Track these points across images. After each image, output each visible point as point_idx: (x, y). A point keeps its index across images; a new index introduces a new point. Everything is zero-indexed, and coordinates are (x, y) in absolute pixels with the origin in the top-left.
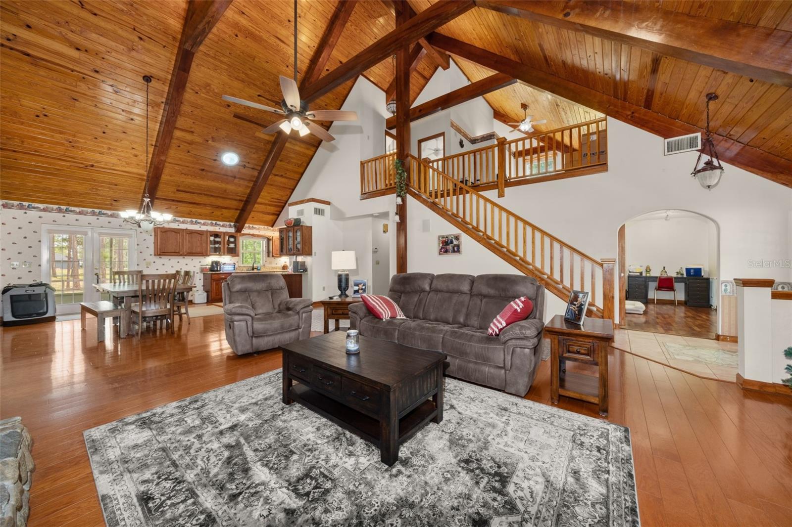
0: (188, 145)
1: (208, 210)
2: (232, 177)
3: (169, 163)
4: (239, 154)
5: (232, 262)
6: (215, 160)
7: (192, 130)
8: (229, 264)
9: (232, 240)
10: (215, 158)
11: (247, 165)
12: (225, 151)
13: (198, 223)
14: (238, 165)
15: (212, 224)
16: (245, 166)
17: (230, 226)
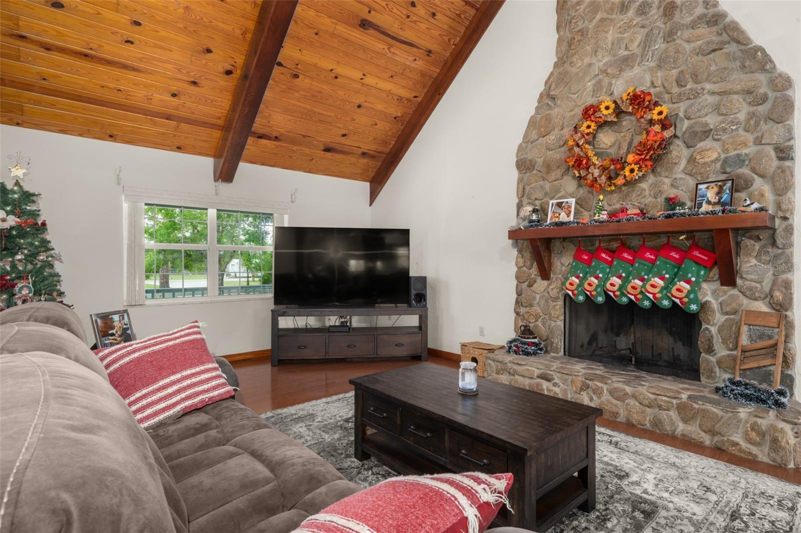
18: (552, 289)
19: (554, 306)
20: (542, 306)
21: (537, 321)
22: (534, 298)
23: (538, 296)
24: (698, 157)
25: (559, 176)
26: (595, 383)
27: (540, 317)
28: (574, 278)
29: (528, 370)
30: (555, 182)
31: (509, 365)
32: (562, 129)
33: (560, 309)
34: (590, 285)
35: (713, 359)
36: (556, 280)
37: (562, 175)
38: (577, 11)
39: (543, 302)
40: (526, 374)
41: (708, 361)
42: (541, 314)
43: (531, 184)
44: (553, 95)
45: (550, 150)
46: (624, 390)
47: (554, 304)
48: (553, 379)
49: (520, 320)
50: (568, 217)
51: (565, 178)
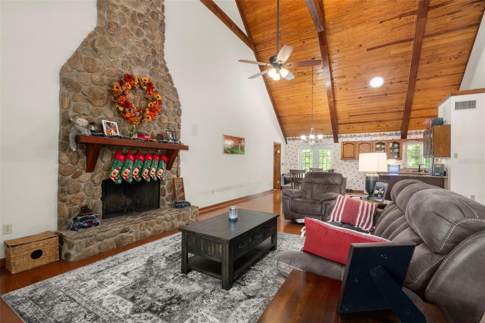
0: (345, 85)
1: (374, 125)
2: (384, 95)
3: (339, 101)
4: (382, 76)
5: (397, 164)
6: (366, 88)
7: (344, 75)
8: (395, 166)
9: (396, 146)
10: (366, 86)
11: (393, 81)
12: (370, 79)
13: (370, 135)
14: (384, 84)
15: (380, 135)
16: (391, 83)
17: (397, 134)
18: (97, 178)
19: (96, 189)
20: (87, 191)
21: (82, 202)
22: (80, 186)
23: (83, 185)
24: (162, 120)
25: (102, 104)
26: (151, 221)
27: (85, 198)
28: (116, 170)
29: (114, 231)
30: (98, 107)
31: (99, 235)
32: (103, 75)
33: (100, 190)
34: (126, 173)
35: (164, 198)
36: (99, 172)
37: (104, 105)
38: (113, 9)
39: (87, 188)
40: (112, 235)
41: (163, 199)
42: (86, 196)
43: (78, 102)
44: (96, 48)
45: (95, 84)
46: (162, 218)
47: (96, 188)
48: (130, 229)
49: (65, 205)
50: (116, 133)
51: (105, 107)
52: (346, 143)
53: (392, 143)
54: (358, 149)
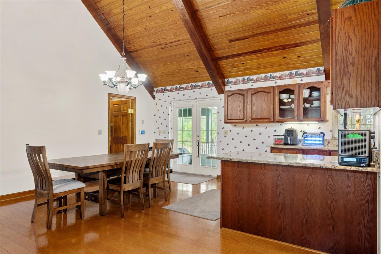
1: (276, 57)
8: (315, 135)
9: (315, 94)
52: (232, 93)
53: (309, 90)
54: (250, 103)
